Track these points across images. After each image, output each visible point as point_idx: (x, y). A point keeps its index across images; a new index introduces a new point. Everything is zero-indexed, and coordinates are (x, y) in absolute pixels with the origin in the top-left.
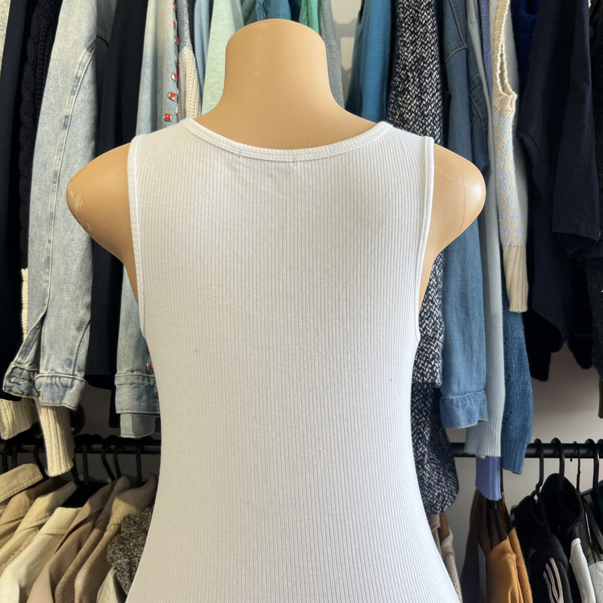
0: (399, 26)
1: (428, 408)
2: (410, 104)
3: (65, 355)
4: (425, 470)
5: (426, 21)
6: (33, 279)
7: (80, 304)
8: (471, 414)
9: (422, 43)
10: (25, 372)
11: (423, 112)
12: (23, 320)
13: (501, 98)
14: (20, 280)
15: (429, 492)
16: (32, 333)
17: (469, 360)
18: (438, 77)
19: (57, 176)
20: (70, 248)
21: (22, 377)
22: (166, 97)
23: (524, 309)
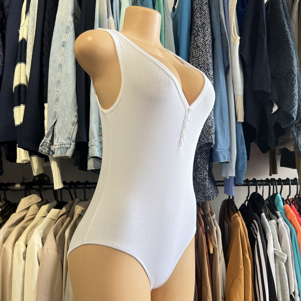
0: (195, 11)
1: (208, 158)
2: (200, 40)
3: (67, 136)
4: (207, 182)
5: (205, 9)
6: (50, 107)
7: (73, 115)
8: (225, 157)
9: (204, 17)
10: (48, 144)
11: (205, 43)
12: (45, 124)
13: (234, 39)
14: (44, 108)
15: (208, 191)
16: (51, 128)
17: (224, 137)
18: (210, 30)
19: (60, 65)
20: (68, 93)
21: (46, 146)
23: (243, 121)
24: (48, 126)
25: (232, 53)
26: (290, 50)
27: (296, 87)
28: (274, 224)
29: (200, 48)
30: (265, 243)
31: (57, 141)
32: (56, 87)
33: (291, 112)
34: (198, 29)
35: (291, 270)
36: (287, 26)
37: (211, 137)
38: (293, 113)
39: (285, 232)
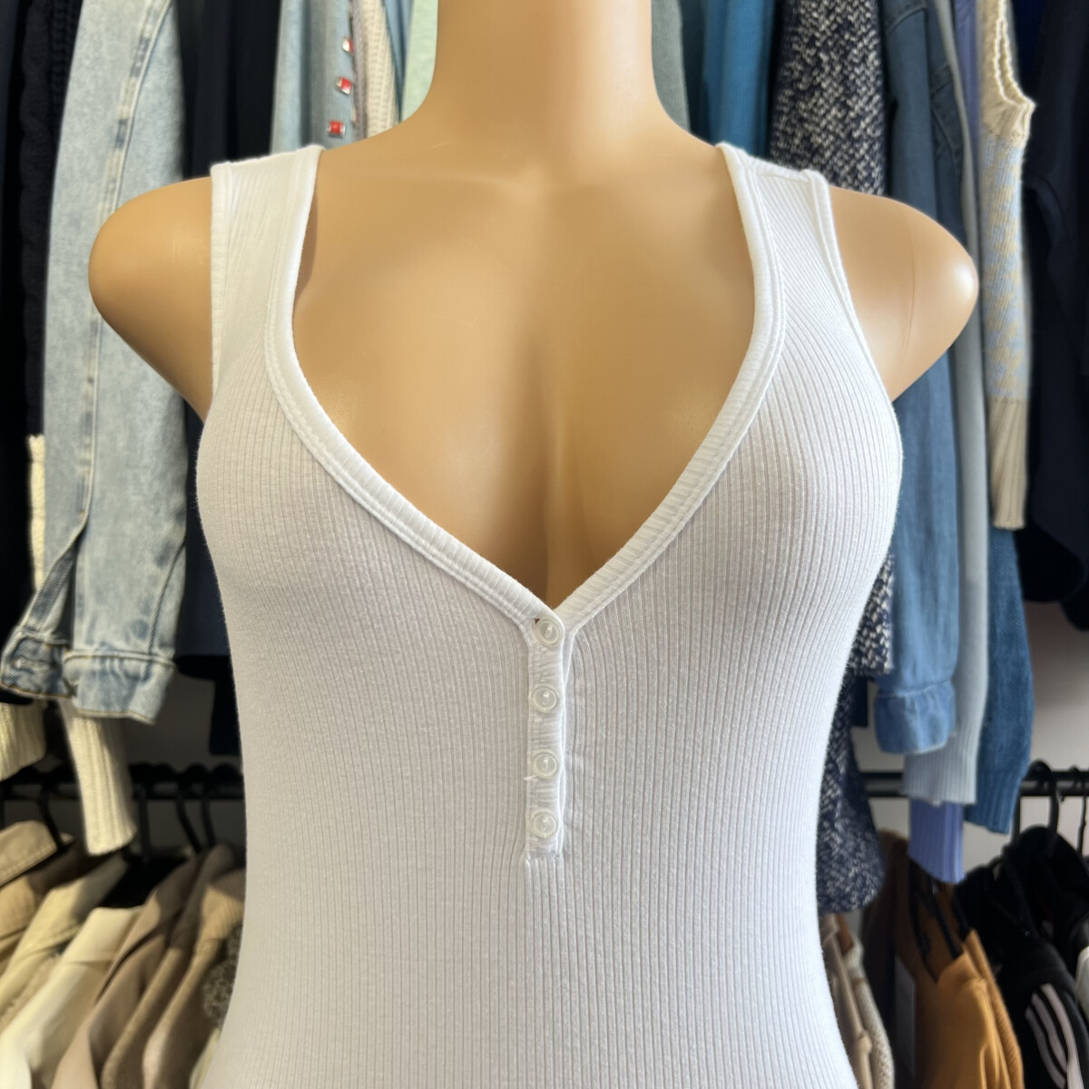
3: (132, 614)
4: (835, 830)
6: (55, 458)
7: (163, 510)
8: (935, 725)
10: (43, 647)
12: (33, 542)
13: (1002, 109)
16: (56, 570)
21: (36, 658)
22: (333, 87)
24: (49, 553)
29: (822, 156)
32: (81, 353)
34: (812, 58)
37: (873, 640)
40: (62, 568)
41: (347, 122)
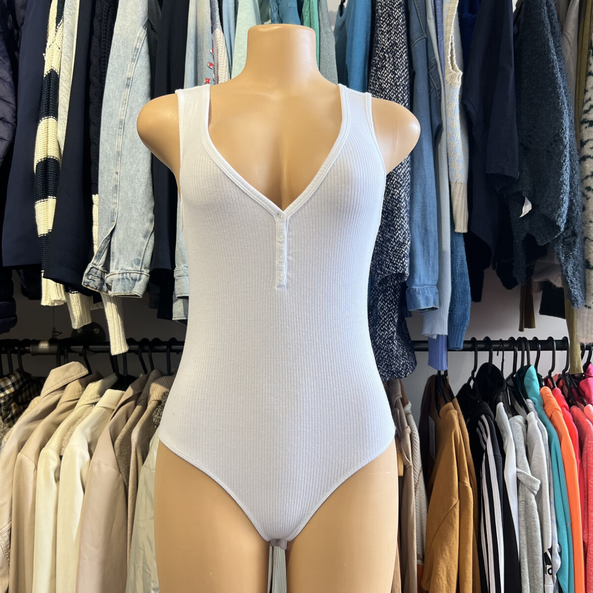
0: (378, 19)
1: (397, 300)
2: (386, 77)
3: (134, 256)
4: (394, 344)
5: (398, 17)
6: (103, 202)
7: (145, 218)
8: (428, 300)
9: (395, 33)
10: (99, 272)
11: (396, 83)
12: (94, 234)
13: (451, 74)
14: (91, 203)
15: (397, 361)
17: (427, 262)
18: (406, 58)
19: (122, 123)
20: (137, 177)
21: (96, 276)
22: (206, 66)
23: (465, 231)
24: (100, 238)
25: (447, 102)
26: (558, 98)
27: (566, 169)
28: (520, 423)
29: (386, 91)
30: (500, 458)
31: (116, 266)
32: (113, 164)
33: (555, 217)
34: (382, 56)
35: (547, 508)
36: (553, 51)
37: (401, 263)
38: (560, 218)
39: (539, 439)
40: (106, 242)
41: (211, 79)
